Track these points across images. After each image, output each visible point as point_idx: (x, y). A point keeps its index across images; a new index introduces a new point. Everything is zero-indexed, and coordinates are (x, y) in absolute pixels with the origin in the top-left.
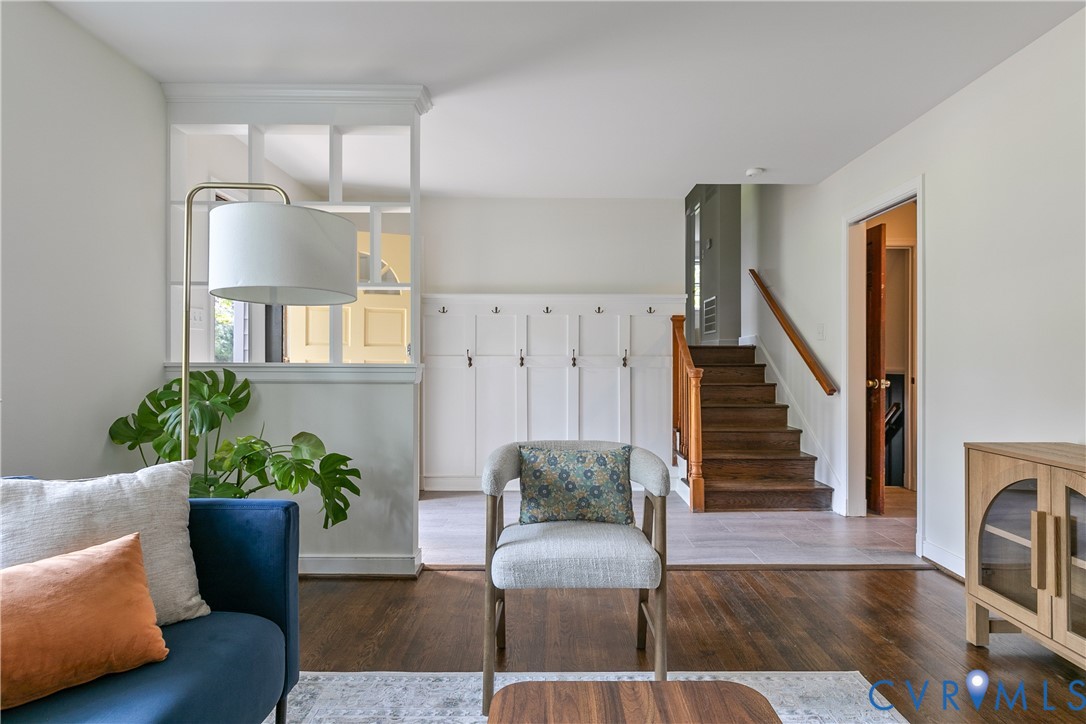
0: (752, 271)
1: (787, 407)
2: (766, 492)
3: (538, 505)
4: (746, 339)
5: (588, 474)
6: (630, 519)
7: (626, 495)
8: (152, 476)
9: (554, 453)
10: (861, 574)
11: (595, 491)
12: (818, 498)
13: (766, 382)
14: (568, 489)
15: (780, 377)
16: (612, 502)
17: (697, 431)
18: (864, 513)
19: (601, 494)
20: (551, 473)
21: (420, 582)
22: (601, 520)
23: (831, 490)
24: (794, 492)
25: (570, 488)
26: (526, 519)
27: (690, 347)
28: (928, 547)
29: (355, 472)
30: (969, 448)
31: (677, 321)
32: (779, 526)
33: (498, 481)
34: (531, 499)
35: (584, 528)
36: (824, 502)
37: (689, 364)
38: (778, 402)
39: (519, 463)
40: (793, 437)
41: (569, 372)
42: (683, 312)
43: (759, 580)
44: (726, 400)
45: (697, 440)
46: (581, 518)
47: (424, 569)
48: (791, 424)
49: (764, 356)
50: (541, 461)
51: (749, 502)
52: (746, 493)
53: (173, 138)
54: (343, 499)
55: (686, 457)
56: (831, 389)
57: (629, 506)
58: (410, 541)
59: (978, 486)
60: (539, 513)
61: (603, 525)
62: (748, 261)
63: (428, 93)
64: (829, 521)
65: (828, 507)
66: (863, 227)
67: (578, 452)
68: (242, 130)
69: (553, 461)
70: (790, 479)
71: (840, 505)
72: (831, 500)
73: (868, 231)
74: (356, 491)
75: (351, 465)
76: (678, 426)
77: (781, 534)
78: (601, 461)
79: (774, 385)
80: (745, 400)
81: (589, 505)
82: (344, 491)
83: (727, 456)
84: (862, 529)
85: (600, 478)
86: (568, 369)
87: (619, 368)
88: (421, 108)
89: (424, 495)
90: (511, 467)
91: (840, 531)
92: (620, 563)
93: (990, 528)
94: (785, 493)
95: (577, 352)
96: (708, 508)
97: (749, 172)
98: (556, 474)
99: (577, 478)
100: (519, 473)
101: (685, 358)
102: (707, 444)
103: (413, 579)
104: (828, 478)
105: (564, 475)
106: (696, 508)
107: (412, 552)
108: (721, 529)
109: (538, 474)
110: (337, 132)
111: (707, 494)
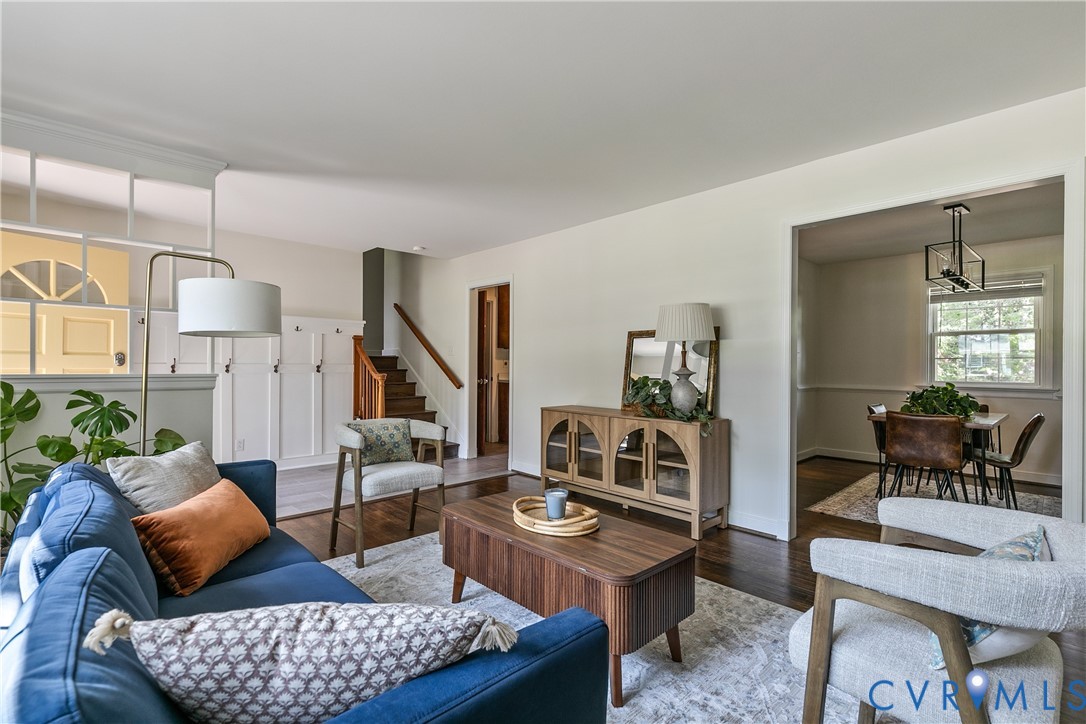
0: (396, 305)
1: (426, 398)
4: (388, 352)
5: (391, 436)
6: (413, 458)
7: (410, 445)
10: (474, 485)
11: (396, 445)
12: (450, 451)
13: (407, 381)
15: (419, 379)
18: (476, 457)
19: (398, 446)
20: (371, 437)
22: (399, 460)
23: (458, 446)
25: (383, 444)
27: (370, 357)
28: (515, 464)
30: (543, 410)
31: (357, 339)
35: (391, 464)
36: (454, 453)
38: (418, 394)
40: (431, 415)
42: (362, 334)
46: (388, 461)
48: (428, 408)
49: (402, 364)
56: (459, 385)
59: (546, 426)
61: (399, 463)
62: (391, 298)
64: (457, 463)
65: (456, 456)
66: (476, 292)
71: (463, 453)
72: (458, 451)
78: (397, 428)
79: (415, 383)
81: (393, 452)
84: (475, 464)
85: (398, 437)
86: (270, 375)
87: (314, 374)
91: (462, 467)
93: (551, 444)
95: (280, 361)
98: (374, 437)
99: (386, 438)
101: (367, 365)
104: (456, 438)
105: (378, 437)
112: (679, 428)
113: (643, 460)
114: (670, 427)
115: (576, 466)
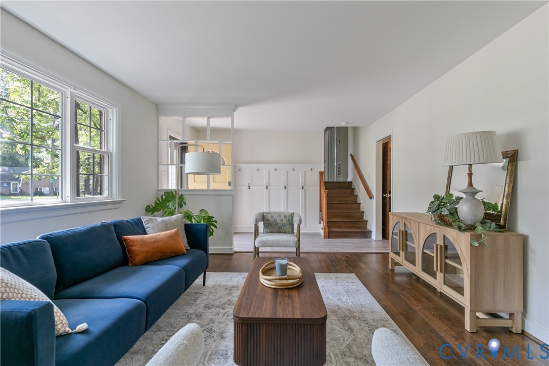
0: (351, 154)
1: (360, 203)
2: (349, 232)
3: (268, 228)
4: (349, 179)
5: (282, 220)
6: (293, 232)
7: (292, 226)
8: (176, 217)
9: (273, 215)
11: (284, 225)
12: (366, 234)
14: (276, 224)
15: (359, 193)
16: (288, 227)
17: (325, 211)
18: (381, 239)
19: (285, 225)
20: (272, 220)
21: (234, 255)
23: (371, 232)
24: (358, 232)
25: (277, 224)
26: (265, 232)
27: (324, 182)
29: (216, 222)
31: (321, 174)
32: (351, 243)
33: (257, 221)
34: (266, 227)
36: (369, 236)
37: (323, 189)
38: (358, 202)
39: (263, 217)
40: (361, 214)
41: (283, 191)
42: (323, 171)
43: (337, 256)
44: (340, 201)
45: (325, 214)
46: (280, 232)
47: (235, 252)
48: (361, 210)
49: (354, 186)
50: (269, 217)
51: (343, 235)
52: (342, 232)
53: (159, 119)
54: (212, 229)
55: (323, 221)
56: (371, 197)
57: (293, 229)
58: (231, 244)
60: (268, 231)
61: (285, 234)
62: (350, 151)
63: (237, 106)
64: (370, 241)
65: (370, 237)
66: (381, 143)
67: (279, 214)
68: (181, 118)
69: (272, 217)
70: (359, 228)
71: (374, 237)
72: (371, 235)
73: (383, 144)
74: (216, 227)
75: (214, 219)
76: (321, 211)
77: (351, 245)
78: (285, 217)
79: (357, 196)
80: (346, 201)
81: (282, 228)
82: (212, 227)
83: (337, 220)
85: (285, 221)
86: (283, 190)
87: (301, 190)
88: (234, 110)
89: (235, 233)
90: (261, 218)
91: (374, 244)
92: (287, 241)
94: (355, 232)
95: (286, 184)
96: (329, 237)
97: (343, 124)
99: (278, 221)
100: (263, 220)
101: (323, 187)
102: (329, 216)
103: (232, 254)
104: (371, 228)
105: (275, 220)
106: (325, 237)
107: (231, 246)
108: (332, 243)
109: (268, 220)
110: (209, 118)
111: (329, 232)
112: (457, 235)
113: (434, 255)
114: (452, 234)
115: (404, 253)
